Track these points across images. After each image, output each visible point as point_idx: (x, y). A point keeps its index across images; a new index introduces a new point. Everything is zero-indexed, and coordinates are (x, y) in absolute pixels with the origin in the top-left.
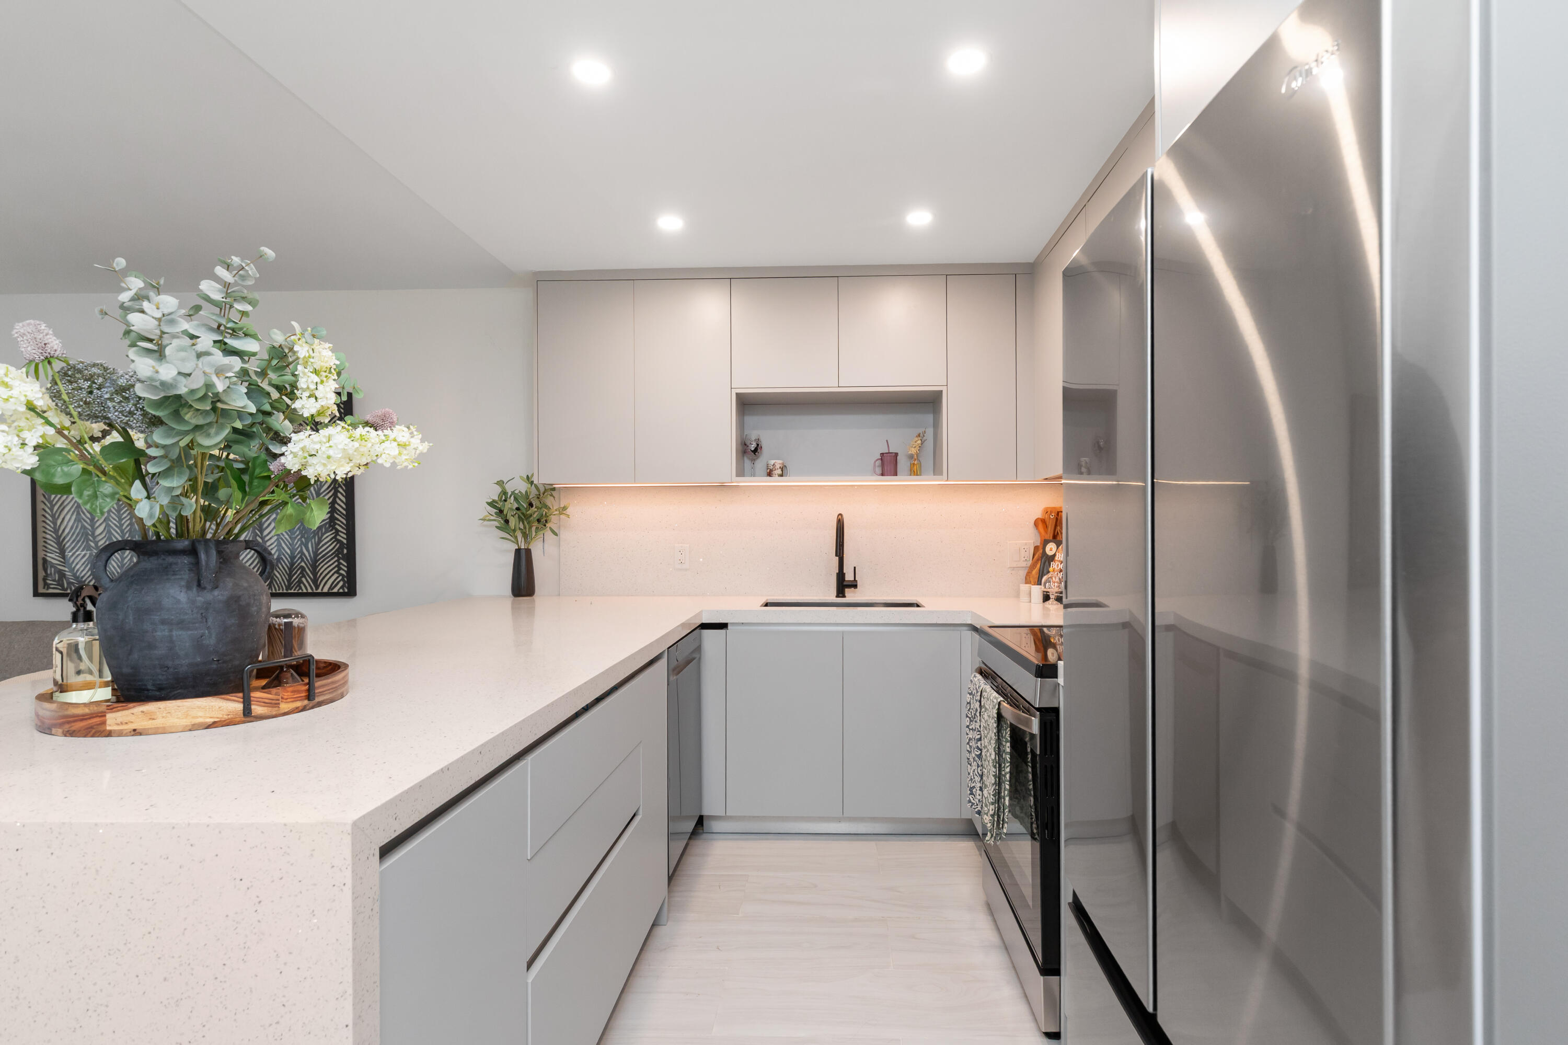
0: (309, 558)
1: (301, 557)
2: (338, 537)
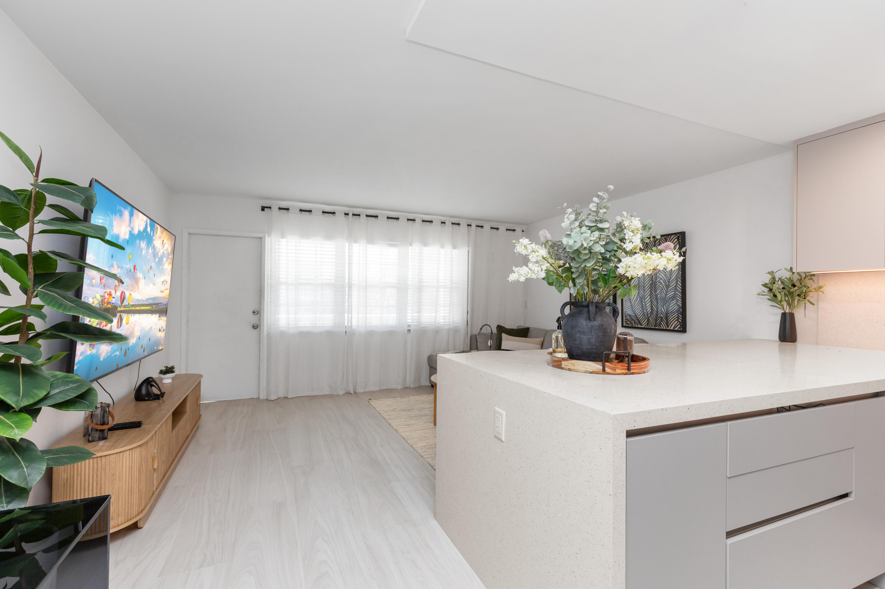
0: (664, 312)
2: (678, 303)
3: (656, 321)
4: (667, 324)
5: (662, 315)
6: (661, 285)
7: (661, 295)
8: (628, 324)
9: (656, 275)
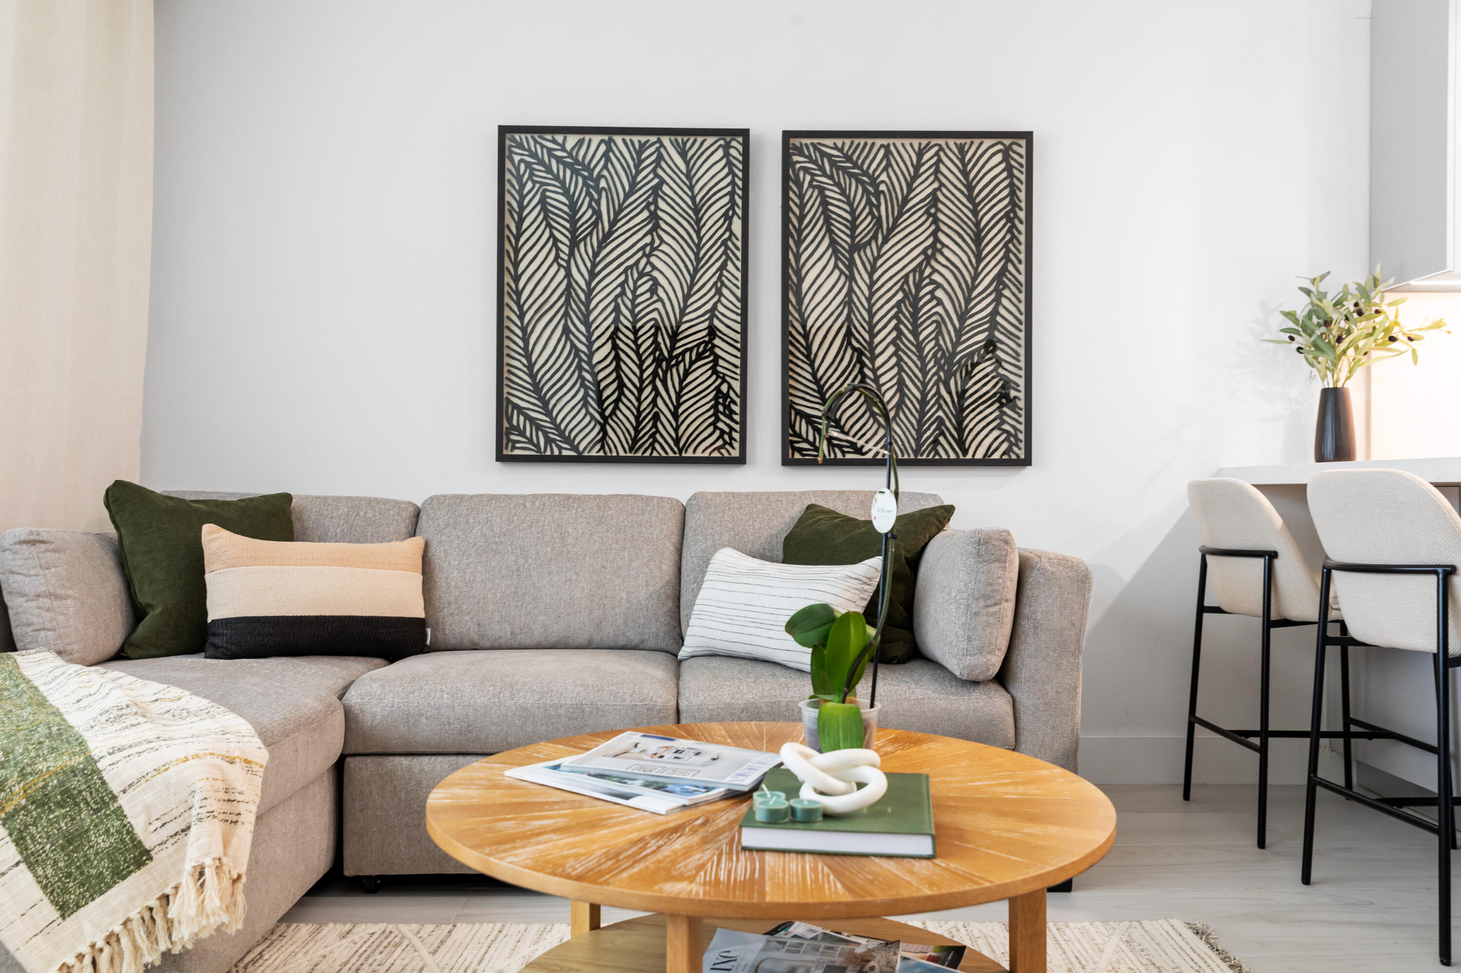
0: (950, 404)
1: (937, 402)
2: (1001, 371)
3: (920, 434)
4: (961, 442)
5: (940, 413)
6: (939, 309)
7: (937, 344)
8: (800, 450)
9: (922, 273)
